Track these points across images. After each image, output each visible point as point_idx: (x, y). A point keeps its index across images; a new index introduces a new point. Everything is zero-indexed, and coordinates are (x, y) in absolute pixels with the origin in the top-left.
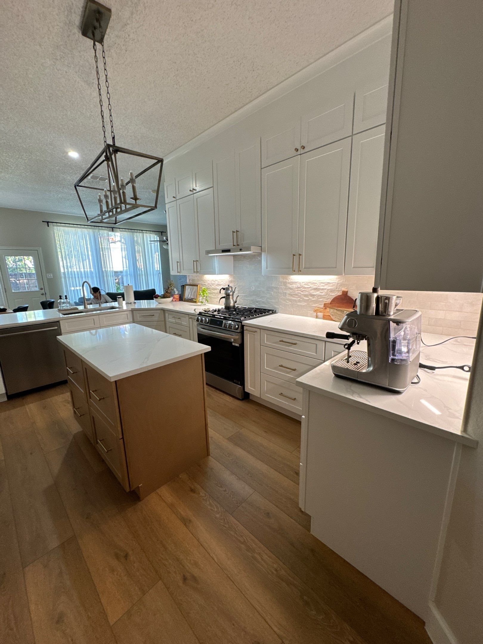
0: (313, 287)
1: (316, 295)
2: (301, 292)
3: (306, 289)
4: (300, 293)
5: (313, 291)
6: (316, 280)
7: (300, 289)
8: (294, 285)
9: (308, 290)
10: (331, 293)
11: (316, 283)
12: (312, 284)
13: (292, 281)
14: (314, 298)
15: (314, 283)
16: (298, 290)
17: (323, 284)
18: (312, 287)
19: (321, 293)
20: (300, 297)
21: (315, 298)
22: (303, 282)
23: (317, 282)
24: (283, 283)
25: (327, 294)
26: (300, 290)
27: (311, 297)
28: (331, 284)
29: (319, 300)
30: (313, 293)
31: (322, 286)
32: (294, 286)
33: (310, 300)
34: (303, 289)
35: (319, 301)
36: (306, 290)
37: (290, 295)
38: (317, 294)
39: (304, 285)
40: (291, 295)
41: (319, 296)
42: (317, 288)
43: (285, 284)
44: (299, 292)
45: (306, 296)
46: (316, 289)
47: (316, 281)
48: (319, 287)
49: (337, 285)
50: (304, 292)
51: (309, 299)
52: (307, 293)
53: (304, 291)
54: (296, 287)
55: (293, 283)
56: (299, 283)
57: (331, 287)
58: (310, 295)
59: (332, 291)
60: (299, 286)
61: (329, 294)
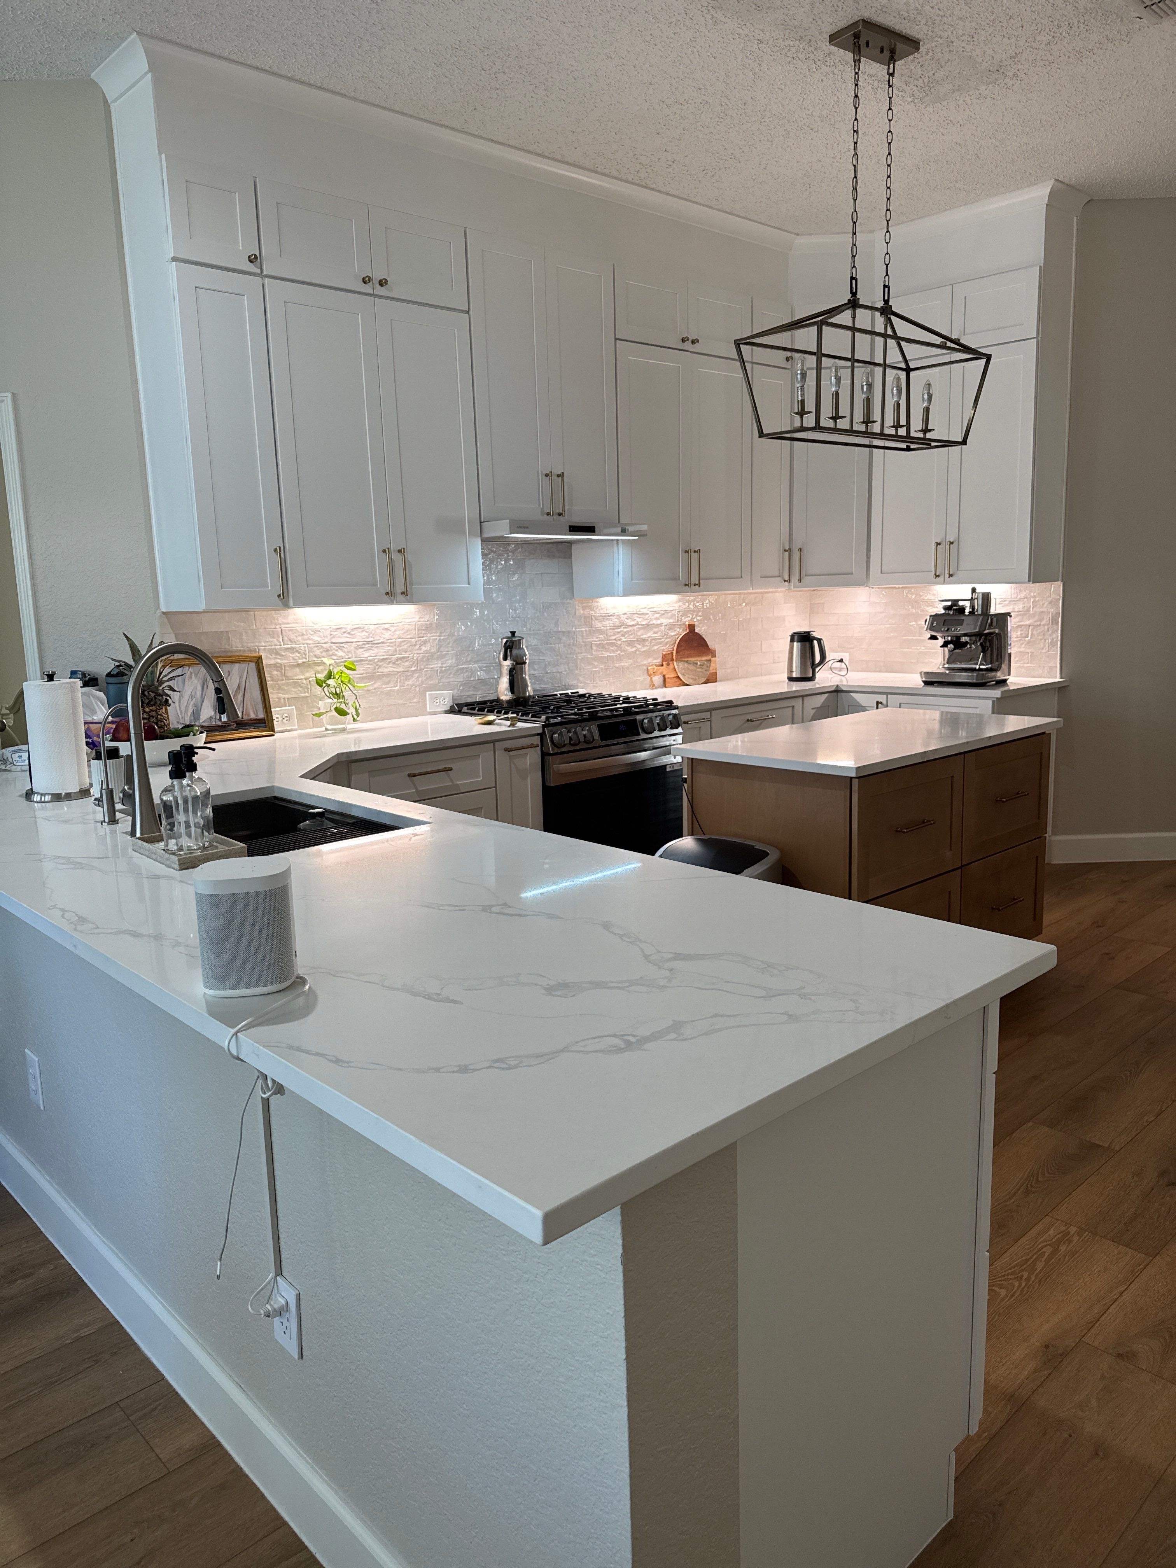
0: (643, 623)
1: (647, 640)
2: (622, 638)
3: (631, 628)
4: (620, 640)
5: (642, 631)
6: (645, 608)
7: (619, 630)
8: (607, 622)
9: (634, 630)
10: (670, 632)
11: (647, 614)
12: (639, 616)
13: (602, 612)
14: (644, 646)
15: (643, 614)
16: (615, 634)
17: (657, 615)
18: (640, 623)
19: (655, 633)
20: (620, 648)
21: (646, 646)
22: (623, 614)
23: (648, 612)
24: (583, 619)
25: (665, 635)
26: (619, 632)
27: (639, 644)
28: (670, 614)
29: (653, 649)
30: (642, 637)
31: (657, 619)
32: (608, 625)
33: (637, 653)
34: (625, 630)
35: (654, 651)
36: (631, 631)
37: (601, 646)
38: (648, 637)
39: (626, 620)
40: (603, 647)
41: (653, 641)
42: (648, 625)
43: (588, 620)
44: (617, 636)
45: (630, 643)
46: (648, 627)
47: (646, 610)
48: (651, 623)
49: (678, 615)
50: (626, 636)
51: (636, 651)
52: (631, 636)
53: (627, 632)
54: (612, 625)
55: (607, 616)
56: (617, 615)
57: (669, 619)
58: (638, 641)
59: (671, 627)
60: (617, 624)
61: (667, 635)
